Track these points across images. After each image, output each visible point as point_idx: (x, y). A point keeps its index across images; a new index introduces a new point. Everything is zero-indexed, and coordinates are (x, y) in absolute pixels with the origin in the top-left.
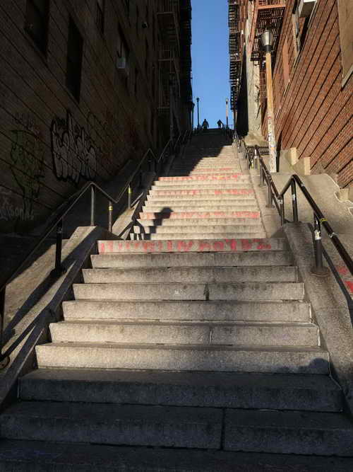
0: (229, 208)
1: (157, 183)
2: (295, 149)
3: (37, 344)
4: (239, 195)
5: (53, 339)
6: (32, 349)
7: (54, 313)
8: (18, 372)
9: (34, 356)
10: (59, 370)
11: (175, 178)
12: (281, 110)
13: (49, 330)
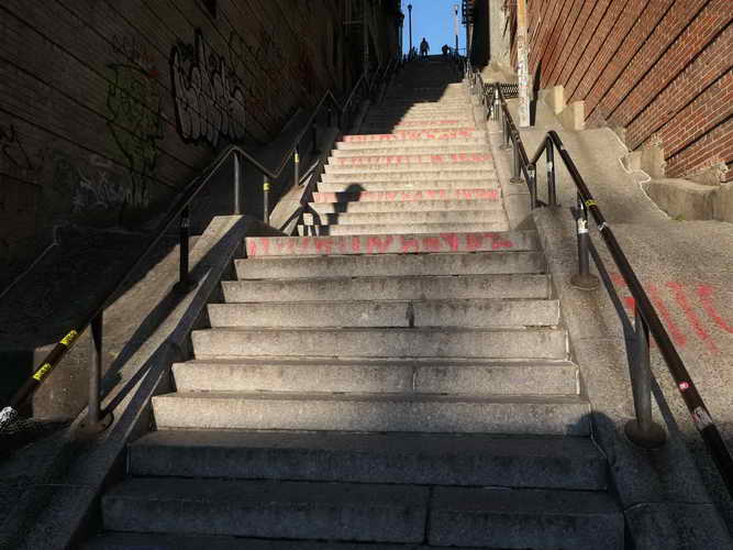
0: (453, 184)
1: (340, 144)
2: (561, 87)
3: (154, 395)
4: (469, 163)
5: (178, 386)
6: (146, 402)
7: (179, 348)
8: (127, 435)
9: (150, 411)
10: (187, 432)
11: (369, 137)
12: (541, 25)
13: (171, 373)
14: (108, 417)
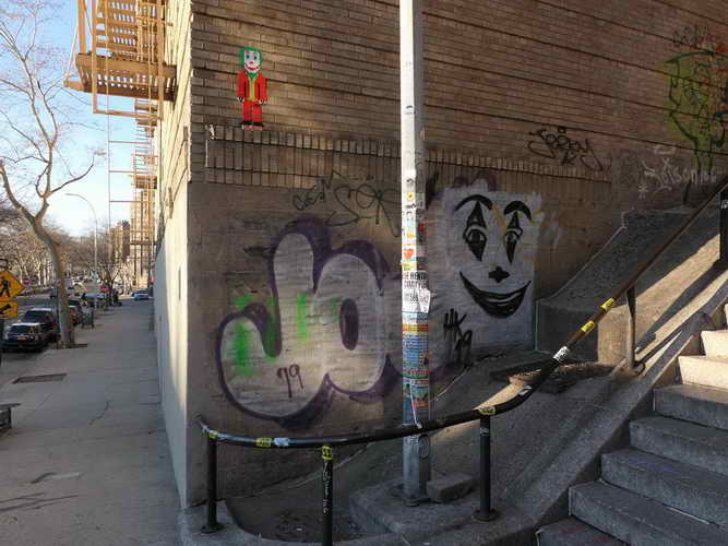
14: (641, 366)
